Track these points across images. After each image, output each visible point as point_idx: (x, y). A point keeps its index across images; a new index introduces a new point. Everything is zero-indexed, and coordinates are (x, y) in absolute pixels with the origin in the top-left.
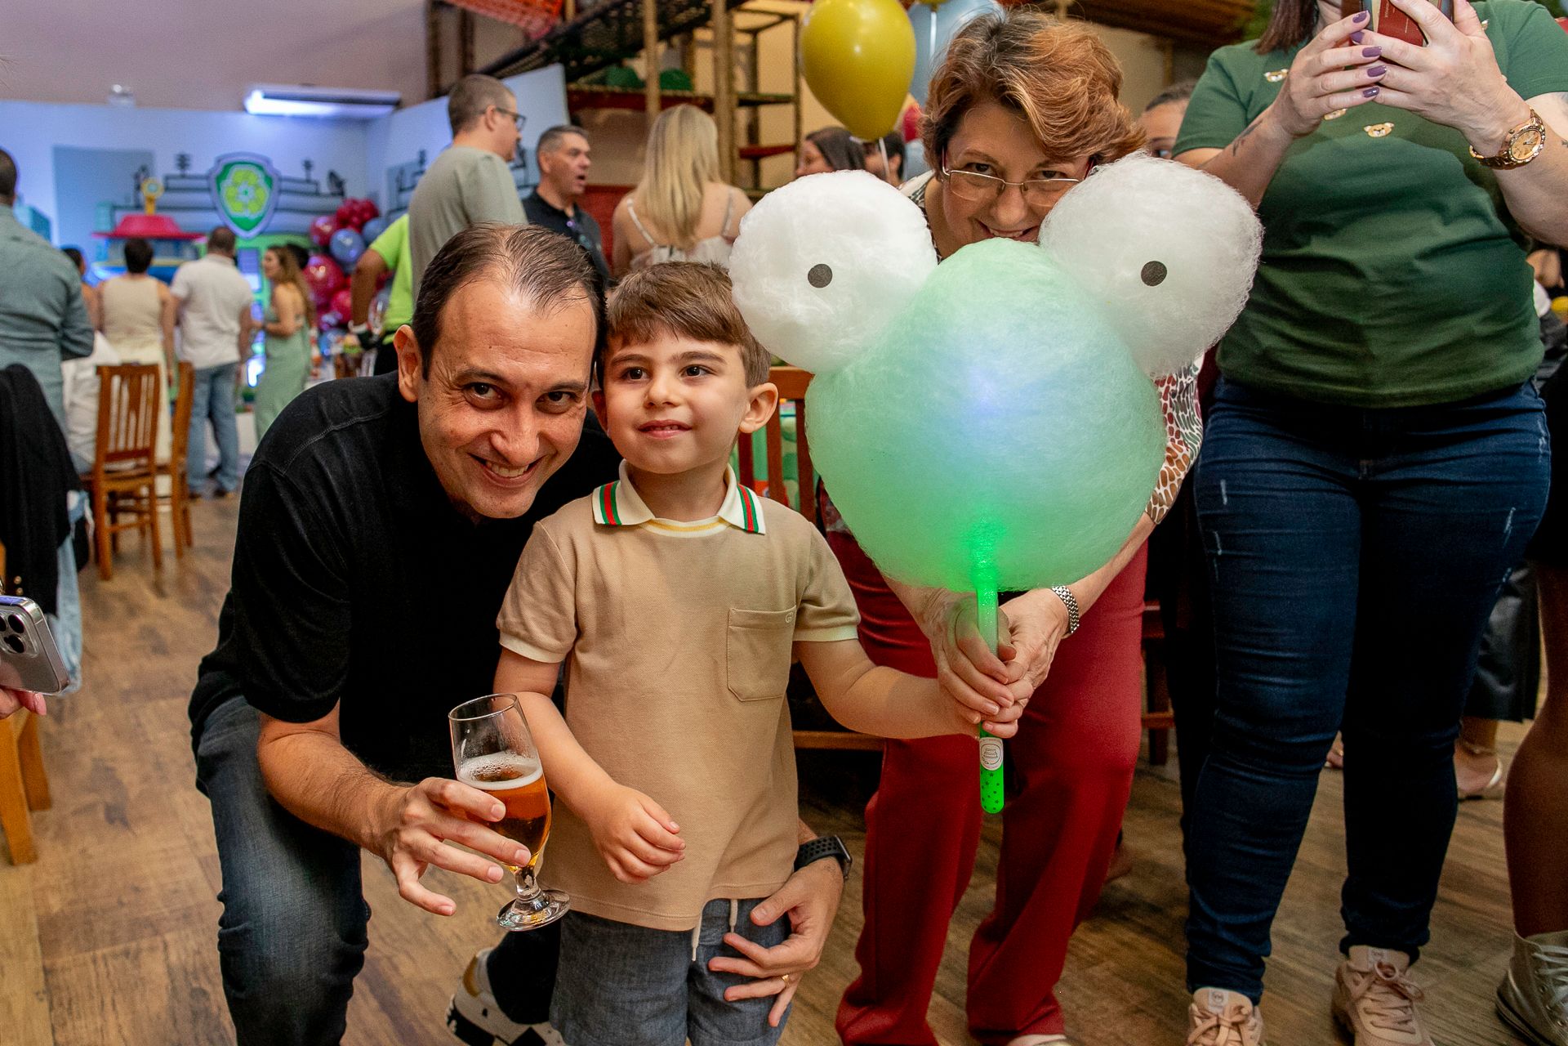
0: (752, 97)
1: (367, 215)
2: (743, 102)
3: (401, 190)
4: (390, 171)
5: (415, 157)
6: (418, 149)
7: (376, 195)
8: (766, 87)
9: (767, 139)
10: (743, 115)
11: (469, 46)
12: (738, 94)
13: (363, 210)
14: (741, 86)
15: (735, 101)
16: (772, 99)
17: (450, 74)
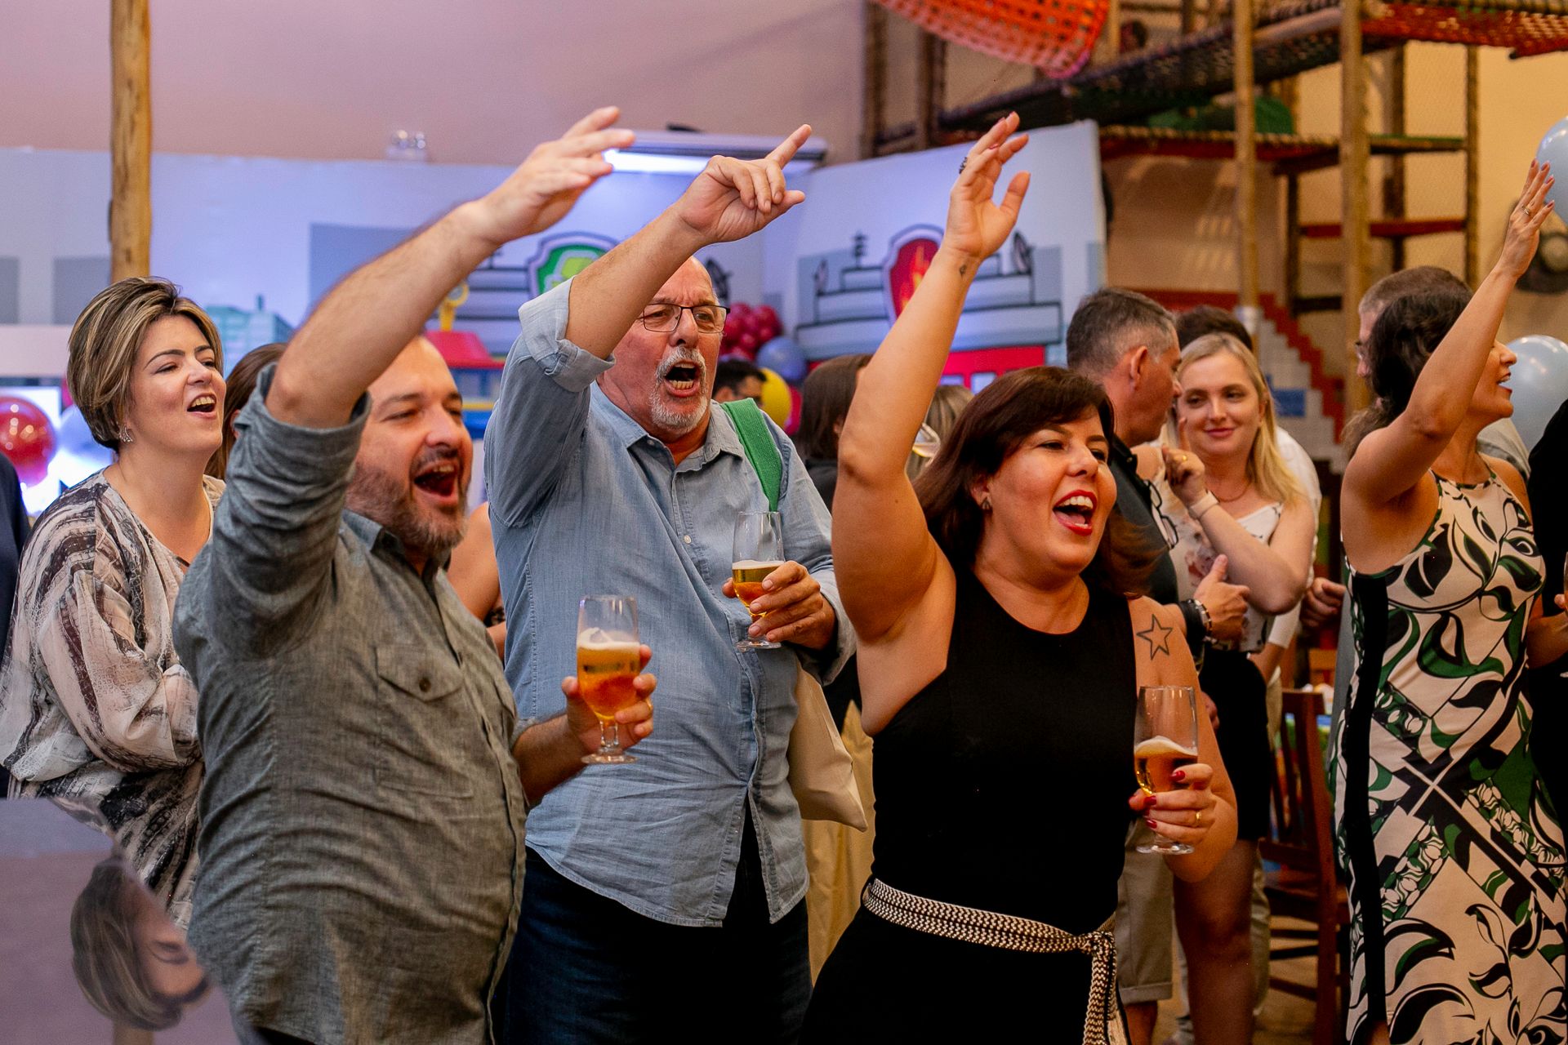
0: (1394, 142)
1: (765, 332)
2: (1376, 150)
3: (820, 294)
4: (803, 262)
5: (848, 244)
6: (853, 233)
7: (778, 297)
8: (1418, 124)
9: (1416, 209)
10: (1377, 168)
11: (937, 69)
12: (1370, 137)
13: (761, 323)
14: (1376, 125)
15: (1365, 149)
16: (1428, 145)
17: (903, 109)
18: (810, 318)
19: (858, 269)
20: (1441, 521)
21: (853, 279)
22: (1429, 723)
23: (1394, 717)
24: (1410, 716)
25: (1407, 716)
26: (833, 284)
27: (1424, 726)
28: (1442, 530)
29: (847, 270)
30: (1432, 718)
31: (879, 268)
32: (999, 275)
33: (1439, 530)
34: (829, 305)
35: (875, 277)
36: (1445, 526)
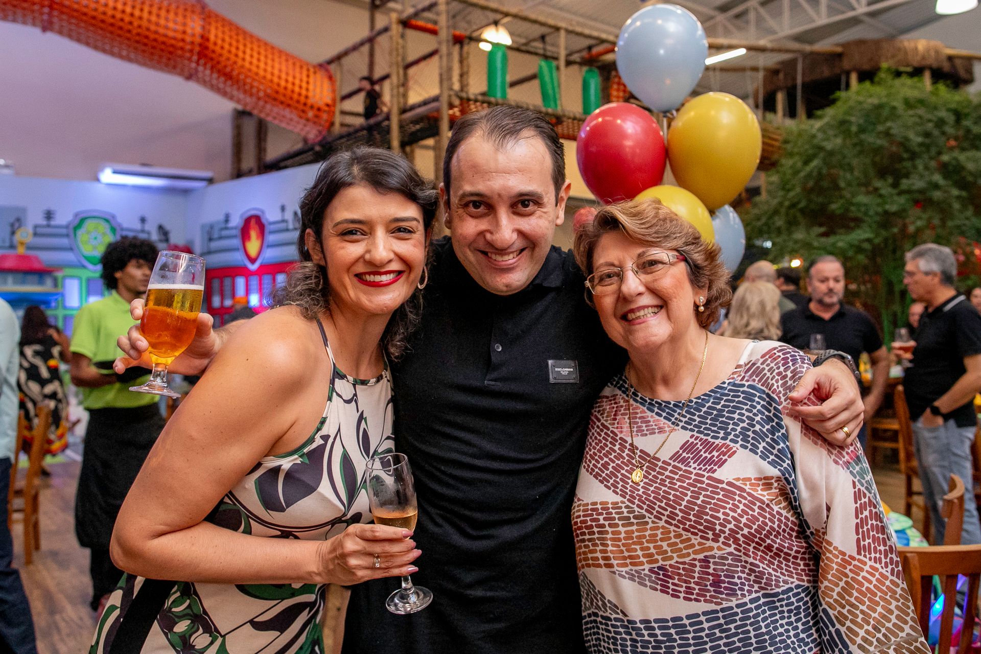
3: (211, 239)
4: (203, 226)
5: (222, 217)
6: (224, 212)
7: (192, 242)
17: (249, 161)
18: (205, 250)
19: (226, 228)
20: (324, 431)
21: (224, 233)
22: (220, 640)
23: (182, 627)
24: (201, 631)
25: (198, 630)
26: (216, 236)
27: (212, 643)
28: (322, 442)
29: (222, 229)
30: (224, 636)
31: (235, 228)
32: (287, 230)
33: (319, 441)
34: (214, 245)
35: (234, 232)
36: (326, 438)
